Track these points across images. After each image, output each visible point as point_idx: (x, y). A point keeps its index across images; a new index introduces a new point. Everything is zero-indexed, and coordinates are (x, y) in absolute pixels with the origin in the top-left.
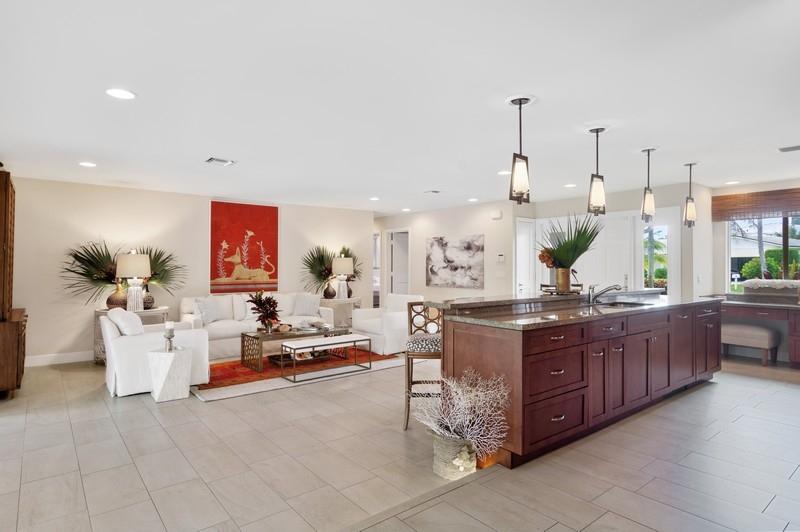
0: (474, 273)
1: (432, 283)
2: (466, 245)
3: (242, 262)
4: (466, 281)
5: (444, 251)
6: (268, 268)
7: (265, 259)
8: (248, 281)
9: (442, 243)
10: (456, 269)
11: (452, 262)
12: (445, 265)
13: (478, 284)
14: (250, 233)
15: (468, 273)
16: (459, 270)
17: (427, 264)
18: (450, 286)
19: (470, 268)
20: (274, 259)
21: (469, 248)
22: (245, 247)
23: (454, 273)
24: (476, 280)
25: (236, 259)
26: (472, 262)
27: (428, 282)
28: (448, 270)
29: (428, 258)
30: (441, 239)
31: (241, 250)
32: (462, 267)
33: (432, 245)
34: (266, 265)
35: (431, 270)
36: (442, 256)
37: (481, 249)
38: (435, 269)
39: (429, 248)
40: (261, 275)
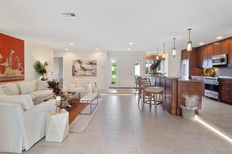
0: (93, 71)
1: (75, 75)
2: (90, 63)
3: (9, 66)
4: (90, 74)
5: (81, 65)
6: (21, 70)
7: (20, 64)
8: (12, 76)
9: (80, 62)
10: (86, 70)
11: (84, 68)
12: (82, 69)
13: (95, 75)
14: (13, 52)
15: (91, 71)
16: (87, 70)
17: (73, 69)
18: (84, 76)
19: (92, 70)
20: (23, 65)
21: (91, 63)
22: (10, 58)
23: (85, 71)
24: (94, 73)
25: (6, 64)
26: (92, 68)
27: (73, 75)
28: (83, 71)
29: (73, 67)
30: (79, 60)
31: (9, 59)
32: (88, 70)
33: (75, 62)
34: (20, 68)
35: (75, 71)
36: (80, 66)
37: (95, 64)
38: (76, 70)
39: (74, 63)
40: (18, 73)
